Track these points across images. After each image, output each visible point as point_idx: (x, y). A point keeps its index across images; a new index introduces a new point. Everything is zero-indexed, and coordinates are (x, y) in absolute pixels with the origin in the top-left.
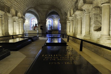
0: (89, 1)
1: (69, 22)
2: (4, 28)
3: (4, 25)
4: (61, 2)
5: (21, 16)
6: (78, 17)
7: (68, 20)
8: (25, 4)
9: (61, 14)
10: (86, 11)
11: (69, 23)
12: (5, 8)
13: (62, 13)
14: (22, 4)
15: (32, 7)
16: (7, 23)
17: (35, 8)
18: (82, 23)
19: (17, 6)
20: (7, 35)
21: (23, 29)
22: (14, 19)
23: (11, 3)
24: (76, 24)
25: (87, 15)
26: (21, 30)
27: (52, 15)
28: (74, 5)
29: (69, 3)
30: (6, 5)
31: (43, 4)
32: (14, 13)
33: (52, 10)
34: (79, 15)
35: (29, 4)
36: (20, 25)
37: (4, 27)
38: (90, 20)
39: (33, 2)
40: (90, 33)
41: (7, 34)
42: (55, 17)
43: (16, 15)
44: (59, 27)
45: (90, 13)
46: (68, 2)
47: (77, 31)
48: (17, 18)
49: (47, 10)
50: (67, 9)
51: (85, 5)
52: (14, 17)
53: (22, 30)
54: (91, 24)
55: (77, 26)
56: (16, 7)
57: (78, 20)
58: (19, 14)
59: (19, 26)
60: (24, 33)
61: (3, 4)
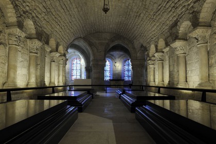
0: (205, 22)
1: (153, 62)
2: (38, 73)
3: (39, 67)
4: (135, 28)
5: (62, 52)
6: (179, 52)
7: (149, 60)
8: (72, 31)
9: (134, 48)
10: (199, 39)
11: (153, 64)
12: (43, 37)
13: (136, 47)
14: (68, 31)
15: (81, 38)
16: (43, 64)
17: (85, 39)
18: (188, 62)
19: (60, 33)
20: (42, 86)
21: (66, 77)
22: (53, 57)
23: (52, 28)
24: (174, 65)
25: (202, 46)
26: (61, 78)
27: (111, 53)
28: (167, 31)
29: (153, 29)
30: (45, 30)
31: (99, 32)
32: (54, 47)
33: (116, 43)
34: (181, 48)
35: (78, 31)
36: (61, 68)
37: (38, 70)
38: (208, 56)
39: (84, 28)
40: (210, 79)
41: (43, 83)
42: (117, 56)
43: (57, 50)
44: (124, 74)
45: (207, 43)
46: (153, 27)
47: (178, 78)
48: (58, 55)
49: (107, 41)
50: (149, 40)
51: (198, 30)
52: (53, 54)
53: (64, 78)
54: (210, 62)
55: (178, 68)
56: (58, 36)
57: (178, 57)
58: (61, 48)
59: (59, 70)
60: (66, 83)
61: (41, 29)
